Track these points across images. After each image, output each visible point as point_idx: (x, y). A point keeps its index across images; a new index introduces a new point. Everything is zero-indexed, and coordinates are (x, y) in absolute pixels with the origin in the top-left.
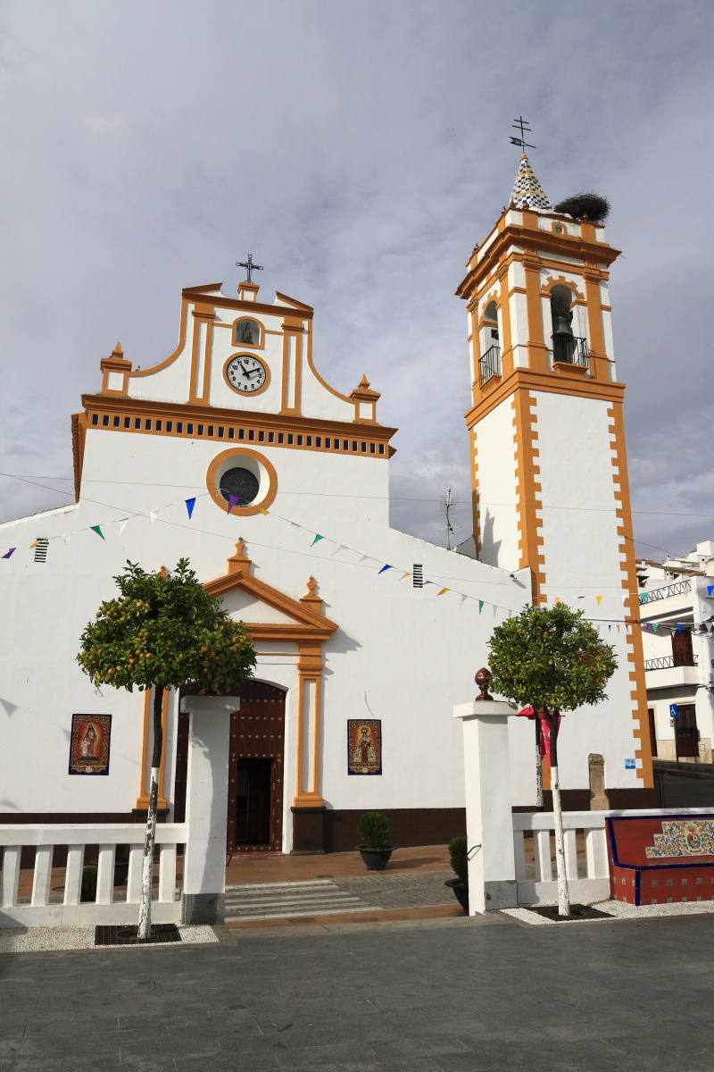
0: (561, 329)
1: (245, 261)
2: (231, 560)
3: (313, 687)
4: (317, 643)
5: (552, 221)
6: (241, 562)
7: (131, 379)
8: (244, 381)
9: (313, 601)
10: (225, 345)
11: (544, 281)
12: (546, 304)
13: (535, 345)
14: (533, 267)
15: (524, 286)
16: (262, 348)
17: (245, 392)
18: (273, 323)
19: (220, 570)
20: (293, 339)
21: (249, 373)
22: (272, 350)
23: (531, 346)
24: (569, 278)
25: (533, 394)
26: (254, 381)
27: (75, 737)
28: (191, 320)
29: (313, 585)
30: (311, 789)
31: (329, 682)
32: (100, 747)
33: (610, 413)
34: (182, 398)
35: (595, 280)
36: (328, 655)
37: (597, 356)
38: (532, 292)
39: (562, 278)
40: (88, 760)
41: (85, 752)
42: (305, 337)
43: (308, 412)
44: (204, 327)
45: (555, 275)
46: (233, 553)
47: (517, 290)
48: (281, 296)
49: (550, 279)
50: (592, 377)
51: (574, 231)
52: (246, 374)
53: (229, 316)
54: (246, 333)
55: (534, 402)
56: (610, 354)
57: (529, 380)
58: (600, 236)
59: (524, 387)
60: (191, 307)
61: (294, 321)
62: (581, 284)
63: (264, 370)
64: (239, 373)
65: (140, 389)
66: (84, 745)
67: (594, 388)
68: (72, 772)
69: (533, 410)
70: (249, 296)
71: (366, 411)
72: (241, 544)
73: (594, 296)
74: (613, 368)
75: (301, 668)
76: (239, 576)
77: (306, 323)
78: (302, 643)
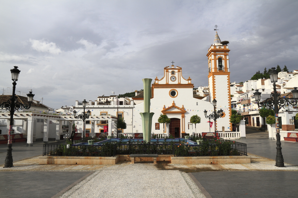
0: (220, 64)
1: (172, 62)
2: (173, 104)
3: (183, 119)
4: (184, 113)
5: (219, 46)
6: (174, 104)
7: (159, 81)
8: (173, 80)
9: (183, 108)
10: (170, 75)
11: (217, 57)
12: (217, 61)
13: (215, 68)
14: (215, 55)
15: (214, 59)
16: (175, 75)
17: (173, 81)
18: (176, 71)
19: (171, 105)
20: (179, 73)
21: (173, 78)
22: (176, 75)
23: (214, 68)
24: (221, 56)
25: (215, 76)
26: (174, 79)
27: (156, 125)
28: (165, 72)
29: (183, 106)
30: (184, 131)
31: (186, 118)
32: (159, 127)
33: (227, 77)
34: (165, 83)
35: (226, 55)
36: (185, 115)
37: (226, 68)
38: (215, 60)
39: (220, 56)
40: (157, 128)
41: (157, 127)
42: (181, 72)
43: (182, 83)
44: (167, 73)
45: (219, 56)
46: (173, 103)
47: (213, 59)
48: (177, 67)
49: (218, 57)
50: (225, 72)
51: (223, 48)
52: (173, 79)
53: (170, 71)
54: (173, 73)
55: (215, 77)
56: (228, 67)
57: (214, 74)
58: (227, 47)
59: (213, 75)
60: (165, 70)
61: (179, 70)
62: (223, 56)
63: (175, 78)
64: (172, 79)
65: (160, 83)
66: (157, 126)
67: (225, 73)
68: (156, 129)
69: (215, 78)
70: (173, 67)
71: (190, 82)
72: (174, 102)
73: (226, 58)
74: (229, 69)
75: (182, 117)
76: (174, 106)
77: (181, 70)
78: (182, 113)
